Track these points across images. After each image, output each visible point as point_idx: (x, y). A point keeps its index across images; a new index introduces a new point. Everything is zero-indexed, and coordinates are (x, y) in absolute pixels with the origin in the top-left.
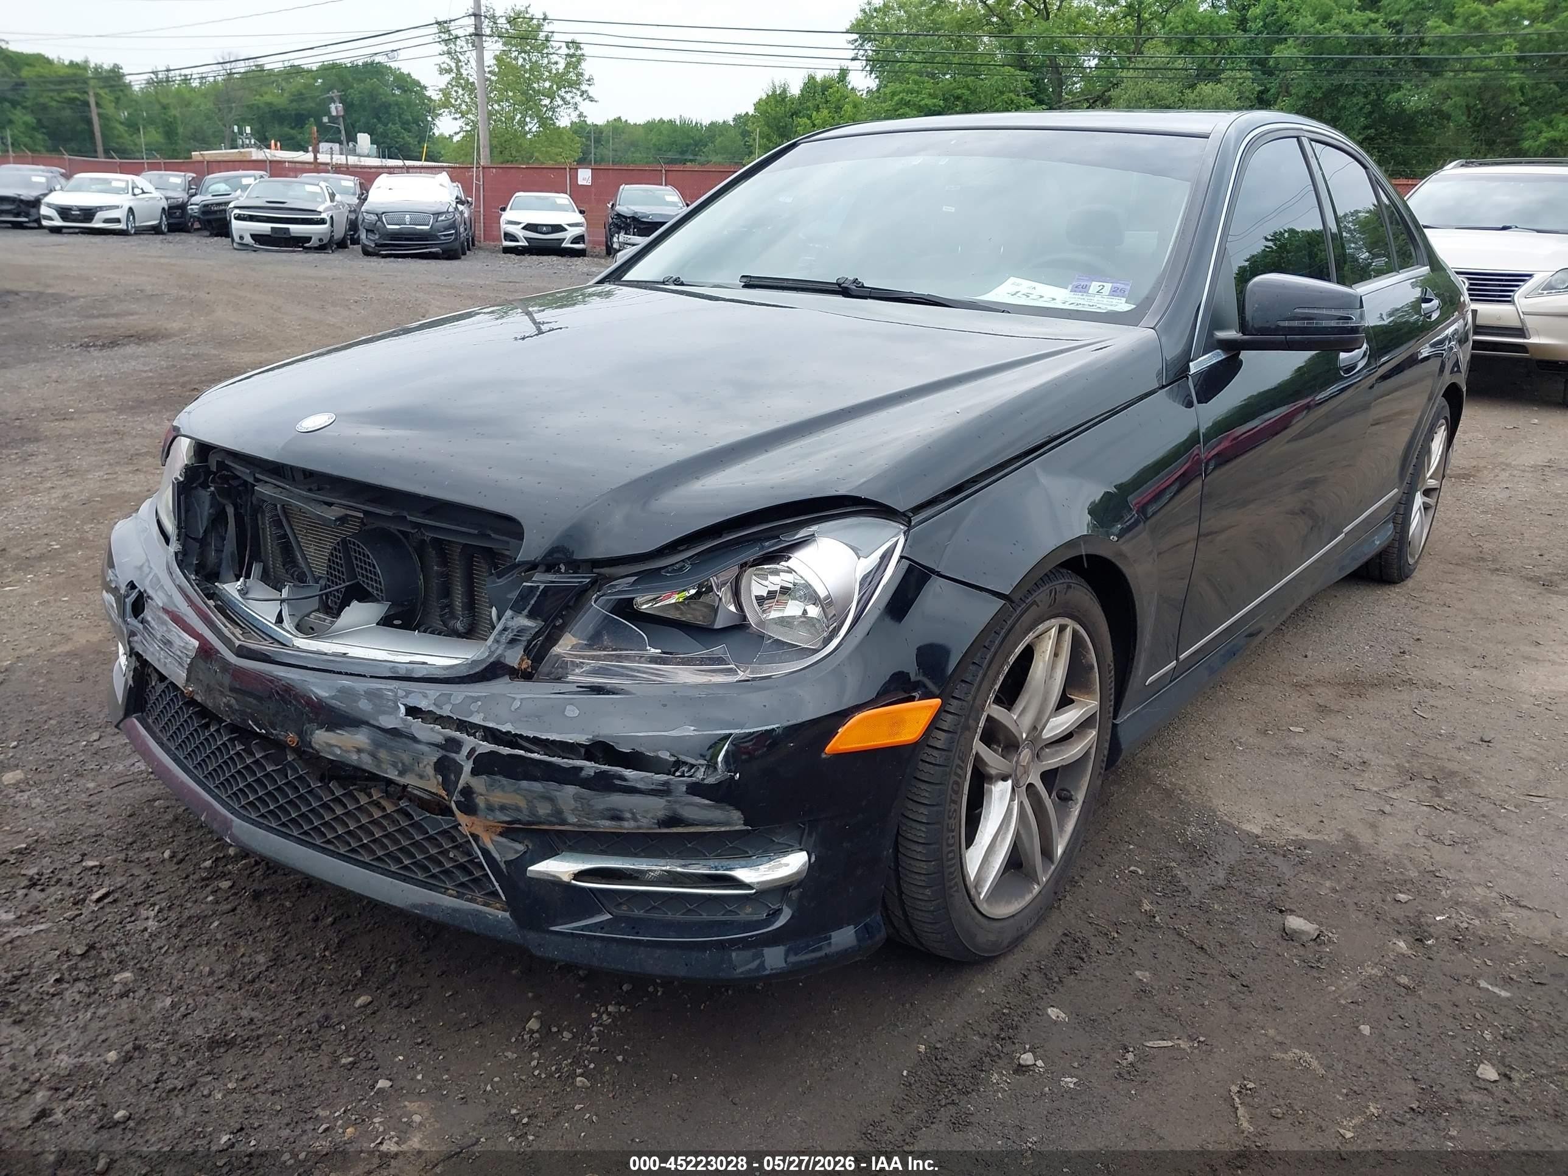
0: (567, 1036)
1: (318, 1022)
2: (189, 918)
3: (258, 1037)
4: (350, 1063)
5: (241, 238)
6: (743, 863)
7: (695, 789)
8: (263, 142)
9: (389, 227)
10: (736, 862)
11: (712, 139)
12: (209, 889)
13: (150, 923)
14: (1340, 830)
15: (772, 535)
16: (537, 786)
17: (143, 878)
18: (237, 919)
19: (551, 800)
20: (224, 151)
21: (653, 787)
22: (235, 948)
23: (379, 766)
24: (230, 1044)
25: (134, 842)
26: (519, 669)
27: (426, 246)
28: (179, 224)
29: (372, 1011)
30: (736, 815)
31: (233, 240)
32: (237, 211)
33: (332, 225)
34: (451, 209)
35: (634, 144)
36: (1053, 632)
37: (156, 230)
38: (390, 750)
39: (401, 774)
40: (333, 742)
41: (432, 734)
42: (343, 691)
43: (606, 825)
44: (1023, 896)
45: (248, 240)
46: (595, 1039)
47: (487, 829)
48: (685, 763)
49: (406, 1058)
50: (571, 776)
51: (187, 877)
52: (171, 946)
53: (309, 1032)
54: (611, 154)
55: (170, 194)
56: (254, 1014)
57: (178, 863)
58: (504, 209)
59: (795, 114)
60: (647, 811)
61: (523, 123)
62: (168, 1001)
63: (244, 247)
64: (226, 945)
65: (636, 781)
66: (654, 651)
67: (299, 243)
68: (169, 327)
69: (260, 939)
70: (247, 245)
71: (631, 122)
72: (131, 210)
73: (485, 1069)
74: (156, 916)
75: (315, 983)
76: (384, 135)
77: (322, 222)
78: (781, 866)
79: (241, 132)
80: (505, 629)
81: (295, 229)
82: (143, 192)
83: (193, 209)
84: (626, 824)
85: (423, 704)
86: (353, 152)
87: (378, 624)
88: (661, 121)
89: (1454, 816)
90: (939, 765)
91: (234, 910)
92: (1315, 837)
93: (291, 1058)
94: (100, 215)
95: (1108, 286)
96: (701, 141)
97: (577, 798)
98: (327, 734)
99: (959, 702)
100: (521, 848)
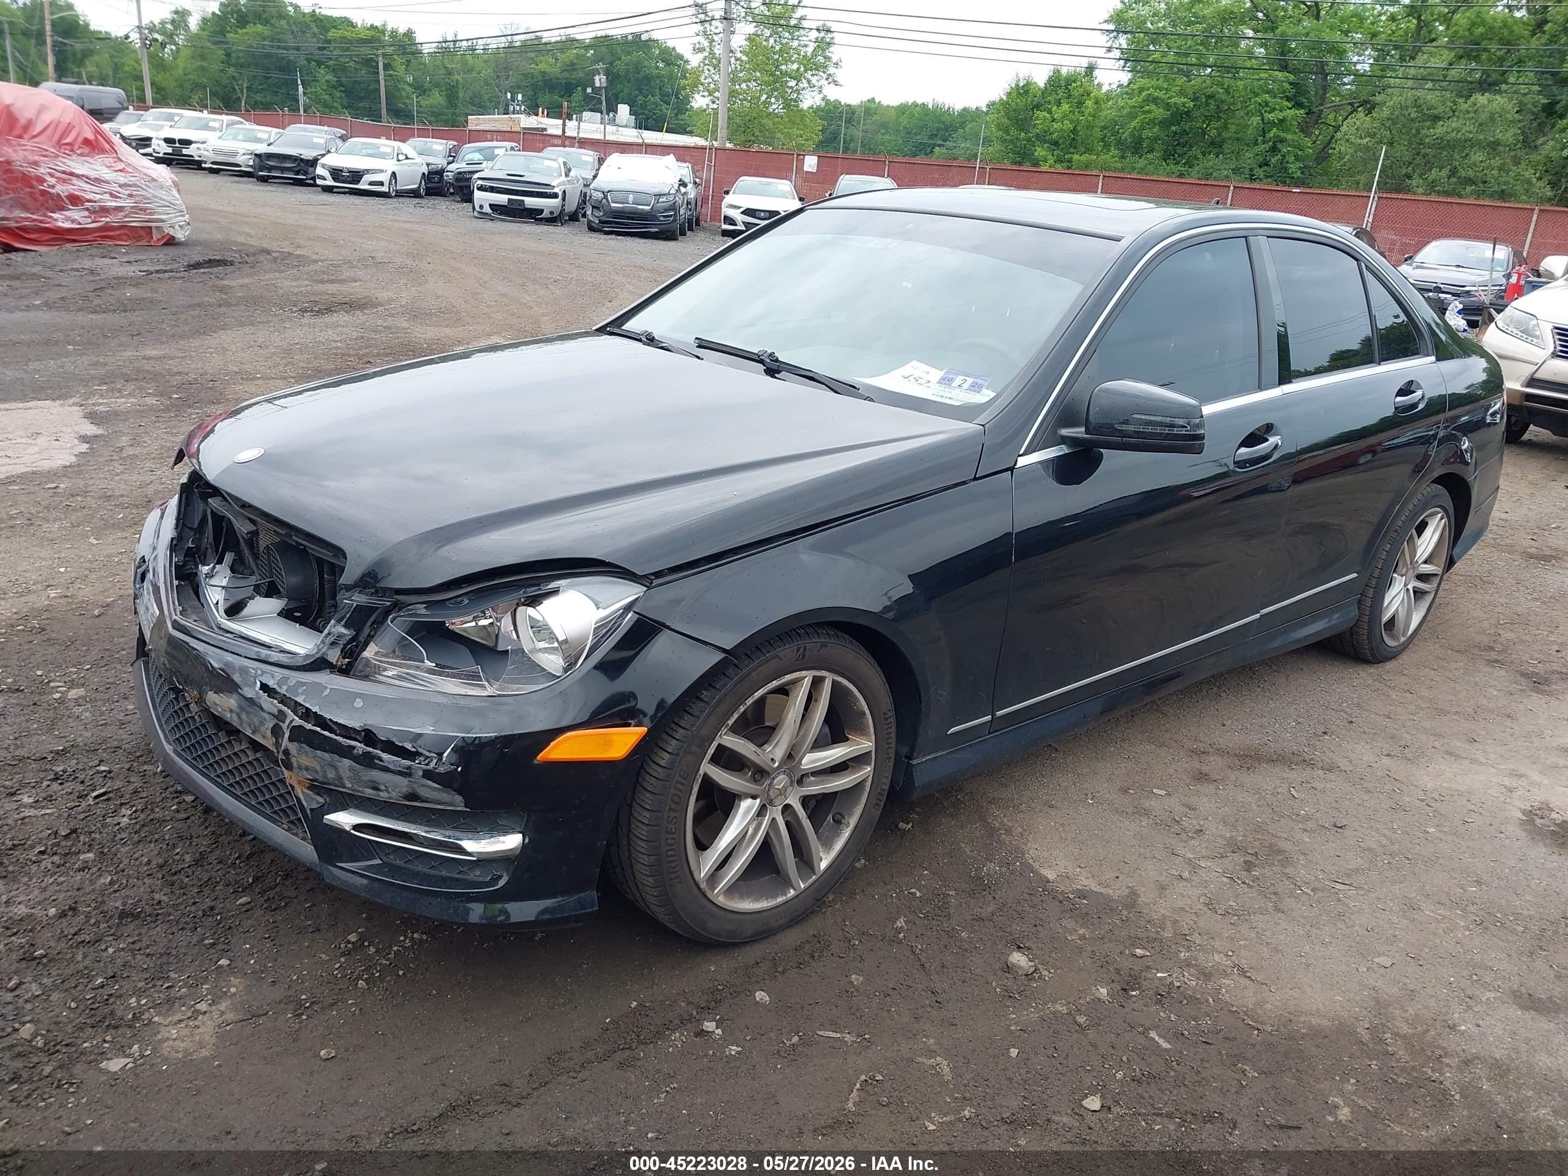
0: (372, 950)
1: (203, 910)
2: (152, 820)
3: (158, 915)
4: (210, 944)
5: (481, 207)
6: (470, 836)
7: (428, 775)
8: (533, 110)
9: (613, 205)
10: (465, 834)
11: (963, 125)
12: (177, 800)
13: (125, 819)
14: (1129, 887)
15: (537, 582)
16: (327, 756)
17: (135, 785)
18: (185, 826)
19: (335, 768)
20: (496, 116)
21: (400, 769)
22: (174, 846)
23: (241, 725)
24: (135, 916)
25: (141, 756)
26: (336, 666)
27: (646, 226)
28: (437, 188)
29: (248, 909)
30: (459, 799)
31: (474, 209)
32: (480, 182)
33: (564, 199)
34: (673, 191)
35: (884, 126)
36: (807, 683)
37: (414, 194)
38: (248, 713)
39: (253, 732)
40: (217, 702)
41: (272, 706)
42: (227, 664)
43: (369, 792)
44: (775, 897)
45: (487, 209)
46: (392, 956)
47: (299, 782)
48: (421, 754)
49: (252, 947)
50: (346, 752)
51: (167, 788)
52: (131, 839)
53: (194, 917)
54: (860, 134)
55: (431, 160)
56: (164, 898)
57: (164, 777)
58: (727, 193)
59: (1038, 107)
60: (395, 786)
61: (767, 103)
62: (109, 878)
63: (483, 215)
64: (168, 844)
65: (389, 762)
66: (429, 664)
67: (534, 215)
68: (379, 296)
69: (194, 844)
70: (486, 214)
71: (885, 103)
72: (394, 174)
73: (301, 964)
74: (131, 815)
75: (217, 882)
76: (644, 106)
77: (555, 196)
78: (499, 842)
79: (513, 99)
80: (329, 634)
81: (530, 202)
82: (407, 158)
83: (449, 176)
84: (382, 794)
85: (271, 683)
86: (613, 122)
87: (278, 615)
88: (915, 105)
89: (1247, 890)
90: (661, 780)
91: (188, 818)
92: (1102, 890)
93: (173, 933)
94: (367, 178)
95: (970, 380)
96: (951, 125)
97: (351, 769)
98: (215, 695)
99: (685, 731)
100: (321, 800)
